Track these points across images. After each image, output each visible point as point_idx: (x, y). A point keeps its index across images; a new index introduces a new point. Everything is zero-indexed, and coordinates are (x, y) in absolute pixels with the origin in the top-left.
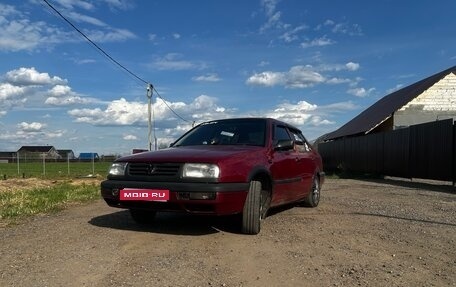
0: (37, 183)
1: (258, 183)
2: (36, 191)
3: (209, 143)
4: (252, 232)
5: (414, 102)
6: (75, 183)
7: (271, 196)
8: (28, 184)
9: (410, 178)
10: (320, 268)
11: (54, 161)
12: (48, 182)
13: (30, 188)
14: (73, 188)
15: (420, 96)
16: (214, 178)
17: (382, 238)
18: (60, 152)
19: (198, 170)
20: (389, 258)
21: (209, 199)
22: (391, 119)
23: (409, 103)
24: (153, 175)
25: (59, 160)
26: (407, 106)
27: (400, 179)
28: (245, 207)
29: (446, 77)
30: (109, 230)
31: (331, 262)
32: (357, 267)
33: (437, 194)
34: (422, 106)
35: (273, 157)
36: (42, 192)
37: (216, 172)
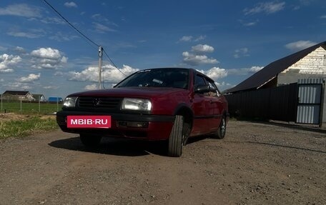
0: (14, 116)
1: (181, 117)
2: (12, 122)
3: (144, 86)
4: (176, 155)
5: (293, 67)
6: (43, 118)
7: (191, 128)
8: (7, 117)
9: (288, 121)
10: (232, 184)
11: (29, 102)
12: (23, 116)
13: (9, 120)
14: (41, 121)
15: (297, 63)
16: (147, 111)
17: (277, 162)
18: (34, 96)
19: (135, 104)
20: (286, 177)
21: (143, 127)
22: (276, 79)
23: (289, 68)
24: (98, 106)
25: (33, 102)
26: (288, 70)
27: (281, 122)
28: (171, 135)
29: (316, 50)
30: (63, 150)
31: (240, 180)
32: (261, 185)
33: (310, 132)
34: (299, 70)
35: (193, 98)
36: (18, 123)
37: (149, 106)
